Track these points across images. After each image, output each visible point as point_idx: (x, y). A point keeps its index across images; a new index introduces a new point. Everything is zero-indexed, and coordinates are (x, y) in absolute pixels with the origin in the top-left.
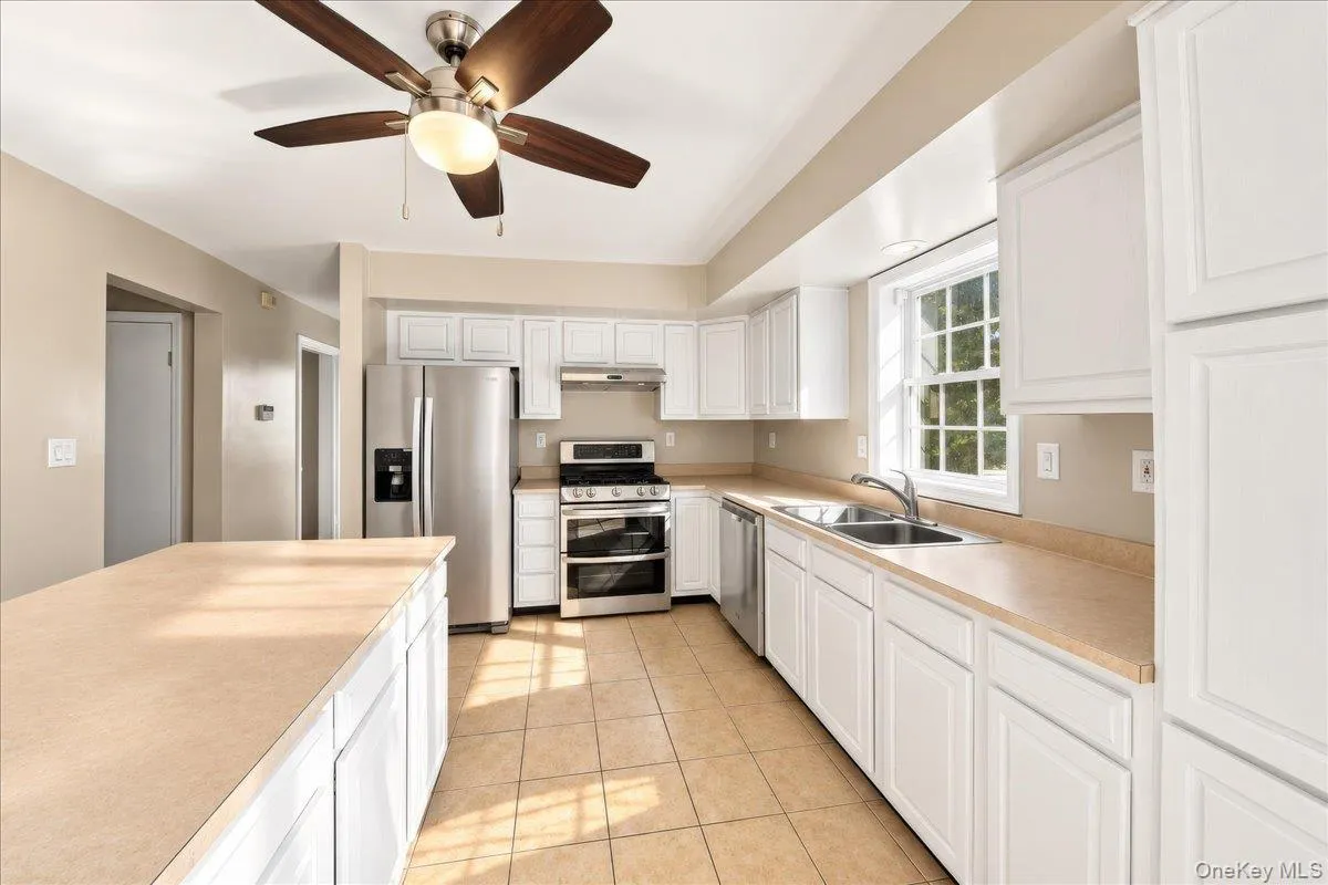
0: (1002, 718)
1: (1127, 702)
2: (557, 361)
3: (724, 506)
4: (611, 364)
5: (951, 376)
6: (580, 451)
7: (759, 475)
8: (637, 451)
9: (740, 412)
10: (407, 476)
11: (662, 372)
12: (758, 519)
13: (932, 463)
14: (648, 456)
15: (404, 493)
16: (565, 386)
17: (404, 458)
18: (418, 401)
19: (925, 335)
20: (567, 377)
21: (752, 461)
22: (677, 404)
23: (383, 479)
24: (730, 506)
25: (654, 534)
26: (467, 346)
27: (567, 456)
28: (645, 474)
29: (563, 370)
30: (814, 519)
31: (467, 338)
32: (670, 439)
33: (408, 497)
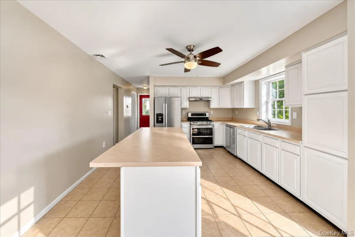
0: (283, 154)
1: (299, 147)
2: (188, 96)
3: (226, 126)
4: (199, 97)
5: (278, 99)
6: (192, 115)
7: (233, 120)
8: (205, 115)
9: (229, 106)
10: (162, 119)
11: (211, 98)
12: (235, 128)
13: (274, 117)
14: (207, 116)
15: (162, 122)
16: (190, 101)
17: (161, 115)
18: (164, 104)
19: (272, 91)
20: (191, 99)
21: (231, 117)
22: (213, 105)
23: (157, 119)
24: (227, 126)
25: (210, 131)
26: (170, 94)
27: (190, 116)
28: (207, 119)
29: (189, 98)
30: (248, 127)
31: (170, 92)
32: (212, 112)
33: (163, 122)
